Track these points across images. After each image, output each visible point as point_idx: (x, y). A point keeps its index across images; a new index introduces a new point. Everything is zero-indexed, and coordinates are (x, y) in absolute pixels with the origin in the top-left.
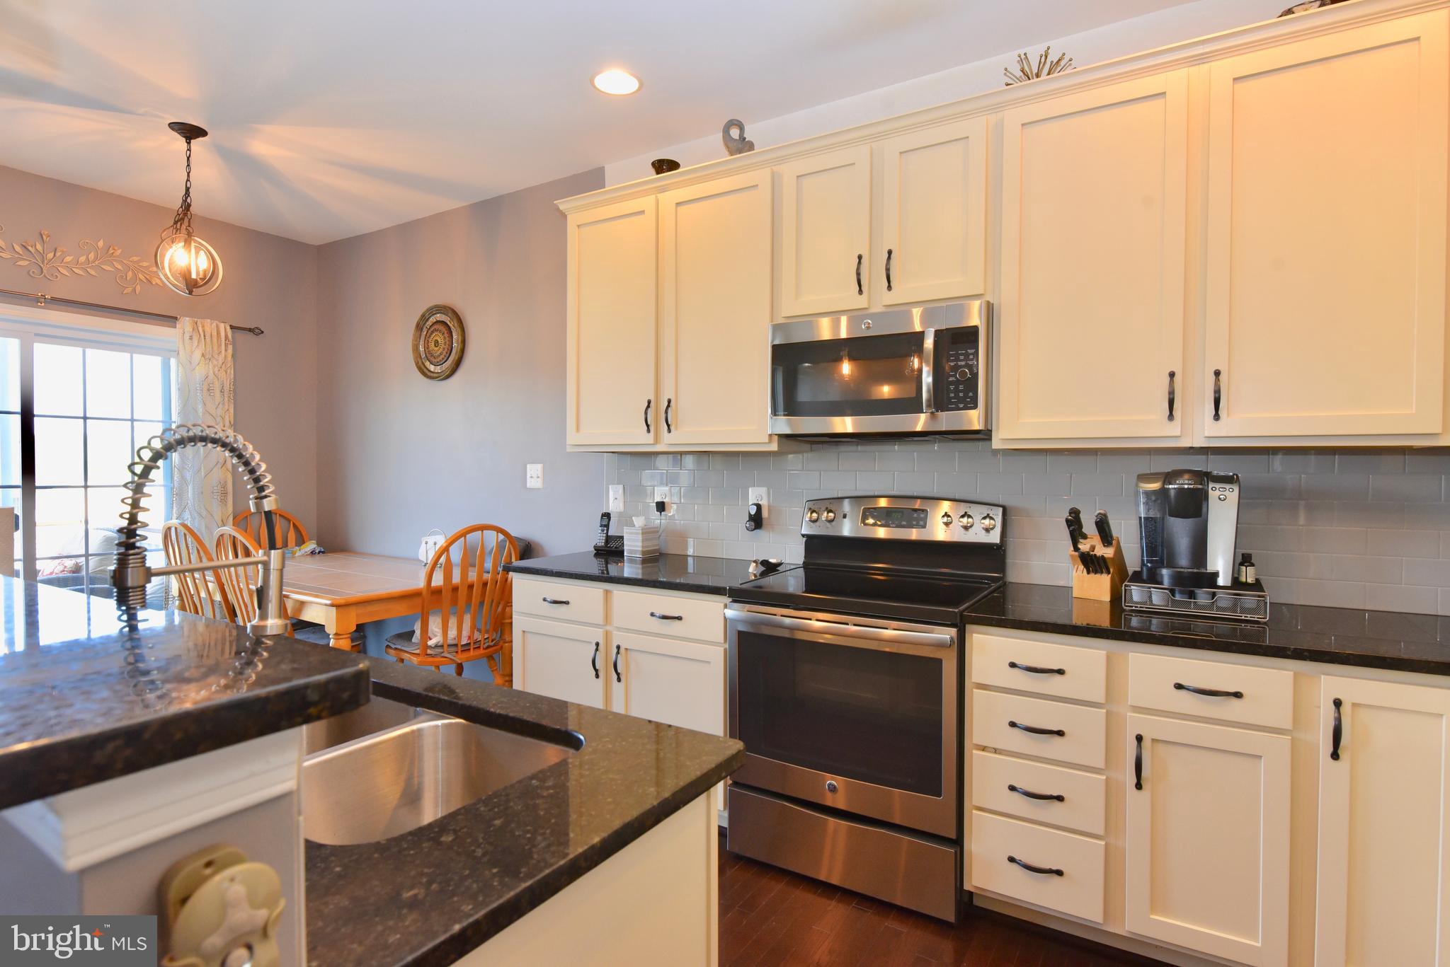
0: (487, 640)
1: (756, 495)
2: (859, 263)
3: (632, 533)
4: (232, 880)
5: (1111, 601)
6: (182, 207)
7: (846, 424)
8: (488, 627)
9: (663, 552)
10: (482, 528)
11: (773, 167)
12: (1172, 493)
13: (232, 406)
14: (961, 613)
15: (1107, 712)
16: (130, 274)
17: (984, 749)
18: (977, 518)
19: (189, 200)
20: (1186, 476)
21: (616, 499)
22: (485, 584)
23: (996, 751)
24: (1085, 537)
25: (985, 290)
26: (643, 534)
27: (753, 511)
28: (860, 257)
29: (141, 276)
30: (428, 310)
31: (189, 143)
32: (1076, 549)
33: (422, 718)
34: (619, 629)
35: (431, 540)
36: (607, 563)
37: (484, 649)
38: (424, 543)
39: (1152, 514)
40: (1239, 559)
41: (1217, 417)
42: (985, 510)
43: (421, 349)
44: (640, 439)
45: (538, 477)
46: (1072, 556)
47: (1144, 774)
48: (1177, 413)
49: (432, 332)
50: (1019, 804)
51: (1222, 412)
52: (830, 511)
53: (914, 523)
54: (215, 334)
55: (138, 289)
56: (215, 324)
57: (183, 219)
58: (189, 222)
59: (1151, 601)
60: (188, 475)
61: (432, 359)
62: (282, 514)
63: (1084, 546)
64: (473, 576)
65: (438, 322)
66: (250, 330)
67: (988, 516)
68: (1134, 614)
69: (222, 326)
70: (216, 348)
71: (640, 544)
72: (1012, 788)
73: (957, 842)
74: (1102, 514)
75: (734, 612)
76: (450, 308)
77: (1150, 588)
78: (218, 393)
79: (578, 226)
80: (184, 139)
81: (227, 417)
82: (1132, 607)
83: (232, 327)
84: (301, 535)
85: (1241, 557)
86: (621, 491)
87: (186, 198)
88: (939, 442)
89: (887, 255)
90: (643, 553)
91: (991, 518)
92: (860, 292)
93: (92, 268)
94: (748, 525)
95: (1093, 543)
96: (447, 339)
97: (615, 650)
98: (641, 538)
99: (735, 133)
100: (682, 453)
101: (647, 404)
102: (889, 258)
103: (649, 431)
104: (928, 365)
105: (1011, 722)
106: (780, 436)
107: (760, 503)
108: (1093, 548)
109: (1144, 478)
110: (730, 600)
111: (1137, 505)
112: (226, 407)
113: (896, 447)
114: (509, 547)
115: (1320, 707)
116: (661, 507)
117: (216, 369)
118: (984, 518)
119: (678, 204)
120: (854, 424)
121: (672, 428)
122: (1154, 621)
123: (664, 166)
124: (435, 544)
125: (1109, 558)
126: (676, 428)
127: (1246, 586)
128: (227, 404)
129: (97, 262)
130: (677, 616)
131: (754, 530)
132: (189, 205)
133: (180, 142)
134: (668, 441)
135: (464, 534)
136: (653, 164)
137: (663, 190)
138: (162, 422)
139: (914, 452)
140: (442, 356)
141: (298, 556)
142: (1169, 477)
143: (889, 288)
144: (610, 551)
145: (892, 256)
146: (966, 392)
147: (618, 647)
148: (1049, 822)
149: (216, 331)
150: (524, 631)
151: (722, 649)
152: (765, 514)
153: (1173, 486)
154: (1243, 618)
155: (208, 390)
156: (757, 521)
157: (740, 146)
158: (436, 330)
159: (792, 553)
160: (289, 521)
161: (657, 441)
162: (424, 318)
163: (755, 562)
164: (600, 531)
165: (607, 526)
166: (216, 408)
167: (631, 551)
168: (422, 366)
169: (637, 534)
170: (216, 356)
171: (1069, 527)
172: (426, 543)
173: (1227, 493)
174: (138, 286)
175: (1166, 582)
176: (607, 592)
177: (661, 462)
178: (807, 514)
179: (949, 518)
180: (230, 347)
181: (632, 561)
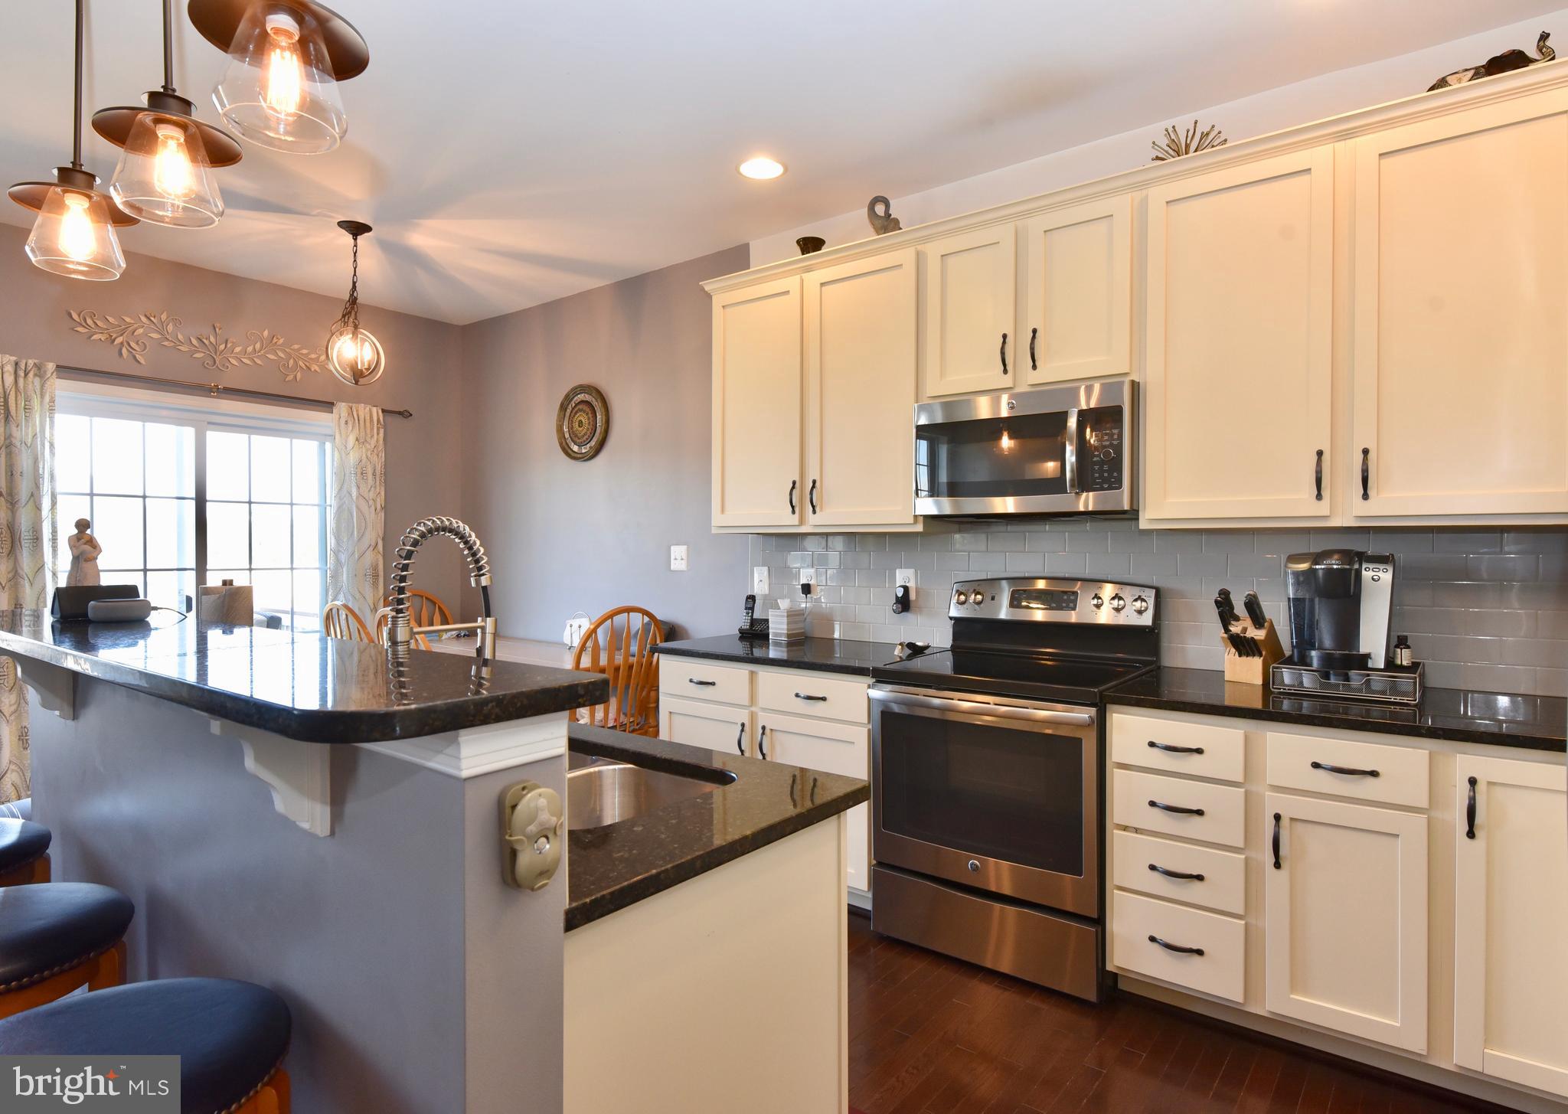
0: (632, 724)
1: (904, 576)
2: (1004, 342)
3: (777, 616)
4: (540, 795)
5: (1263, 685)
6: (349, 301)
7: (1007, 505)
8: (633, 712)
9: (809, 635)
10: (629, 610)
11: (917, 246)
12: (1321, 573)
13: (383, 489)
14: (1101, 693)
15: (1246, 792)
16: (291, 362)
17: (1125, 828)
18: (1129, 600)
19: (355, 294)
20: (1336, 557)
21: (761, 581)
22: (631, 667)
23: (1137, 830)
24: (1237, 619)
25: (1131, 370)
26: (787, 617)
27: (900, 593)
28: (1005, 336)
29: (301, 363)
30: (572, 390)
31: (355, 239)
32: (1227, 630)
33: (599, 763)
34: (764, 710)
35: (576, 623)
36: (752, 647)
37: (629, 732)
38: (568, 626)
39: (1300, 595)
40: (1394, 641)
41: (1366, 496)
42: (1137, 592)
43: (566, 430)
44: (786, 521)
45: (682, 559)
46: (1223, 638)
47: (1282, 852)
48: (1325, 493)
49: (576, 413)
50: (1159, 884)
51: (1371, 492)
52: (978, 593)
53: (1064, 605)
54: (368, 418)
55: (299, 376)
56: (368, 409)
57: (350, 313)
58: (356, 314)
59: (1301, 683)
60: (343, 557)
61: (576, 439)
62: (429, 597)
63: (1235, 628)
64: (619, 659)
65: (582, 402)
66: (400, 413)
67: (1140, 598)
68: (1282, 697)
69: (374, 410)
70: (368, 431)
71: (785, 627)
72: (1153, 868)
73: (1099, 921)
74: (1251, 595)
75: (879, 693)
76: (592, 387)
77: (1300, 670)
78: (370, 477)
79: (723, 307)
80: (351, 236)
81: (378, 500)
82: (1280, 689)
83: (383, 411)
84: (445, 615)
85: (1396, 639)
86: (766, 573)
87: (353, 292)
88: (1091, 521)
89: (1032, 334)
90: (789, 636)
91: (1143, 600)
92: (1005, 371)
93: (258, 357)
94: (894, 608)
95: (1246, 626)
96: (591, 419)
97: (761, 731)
98: (786, 621)
99: (880, 209)
100: (827, 535)
101: (792, 485)
102: (1034, 337)
103: (794, 512)
104: (1071, 444)
105: (1151, 801)
106: (926, 517)
107: (907, 585)
108: (1245, 630)
109: (1294, 558)
110: (874, 680)
111: (1286, 586)
112: (378, 490)
113: (1047, 527)
114: (654, 630)
115: (1456, 786)
116: (807, 589)
117: (369, 453)
118: (1136, 600)
119: (822, 284)
120: (1016, 504)
121: (817, 509)
122: (1305, 704)
123: (811, 245)
124: (580, 627)
125: (1261, 640)
126: (821, 510)
127: (1402, 668)
128: (378, 488)
129: (262, 352)
130: (821, 696)
131: (901, 612)
132: (356, 299)
133: (348, 238)
134: (814, 523)
135: (611, 616)
136: (798, 242)
137: (808, 270)
138: (318, 505)
139: (1066, 531)
140: (586, 437)
141: (446, 639)
142: (1317, 558)
143: (1034, 367)
144: (755, 634)
145: (1037, 335)
146: (1110, 472)
147: (764, 728)
148: (1189, 901)
149: (369, 415)
150: (671, 713)
151: (865, 730)
152: (913, 596)
153: (1320, 567)
154: (1392, 700)
155: (362, 474)
156: (904, 604)
157: (886, 223)
158: (580, 410)
159: (940, 637)
160: (434, 603)
161: (802, 522)
162: (568, 398)
163: (901, 644)
164: (745, 614)
165: (752, 609)
166: (369, 491)
167: (776, 634)
168: (566, 447)
169: (783, 616)
170: (368, 440)
171: (1218, 608)
172: (571, 626)
173: (1381, 574)
174: (299, 373)
175: (1315, 664)
176: (752, 673)
177: (809, 543)
178: (955, 596)
179: (1100, 601)
180: (382, 431)
181: (777, 644)
